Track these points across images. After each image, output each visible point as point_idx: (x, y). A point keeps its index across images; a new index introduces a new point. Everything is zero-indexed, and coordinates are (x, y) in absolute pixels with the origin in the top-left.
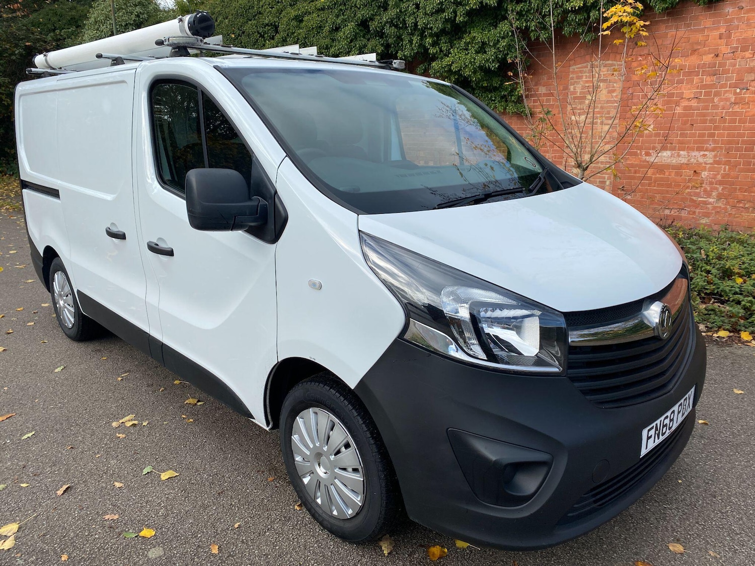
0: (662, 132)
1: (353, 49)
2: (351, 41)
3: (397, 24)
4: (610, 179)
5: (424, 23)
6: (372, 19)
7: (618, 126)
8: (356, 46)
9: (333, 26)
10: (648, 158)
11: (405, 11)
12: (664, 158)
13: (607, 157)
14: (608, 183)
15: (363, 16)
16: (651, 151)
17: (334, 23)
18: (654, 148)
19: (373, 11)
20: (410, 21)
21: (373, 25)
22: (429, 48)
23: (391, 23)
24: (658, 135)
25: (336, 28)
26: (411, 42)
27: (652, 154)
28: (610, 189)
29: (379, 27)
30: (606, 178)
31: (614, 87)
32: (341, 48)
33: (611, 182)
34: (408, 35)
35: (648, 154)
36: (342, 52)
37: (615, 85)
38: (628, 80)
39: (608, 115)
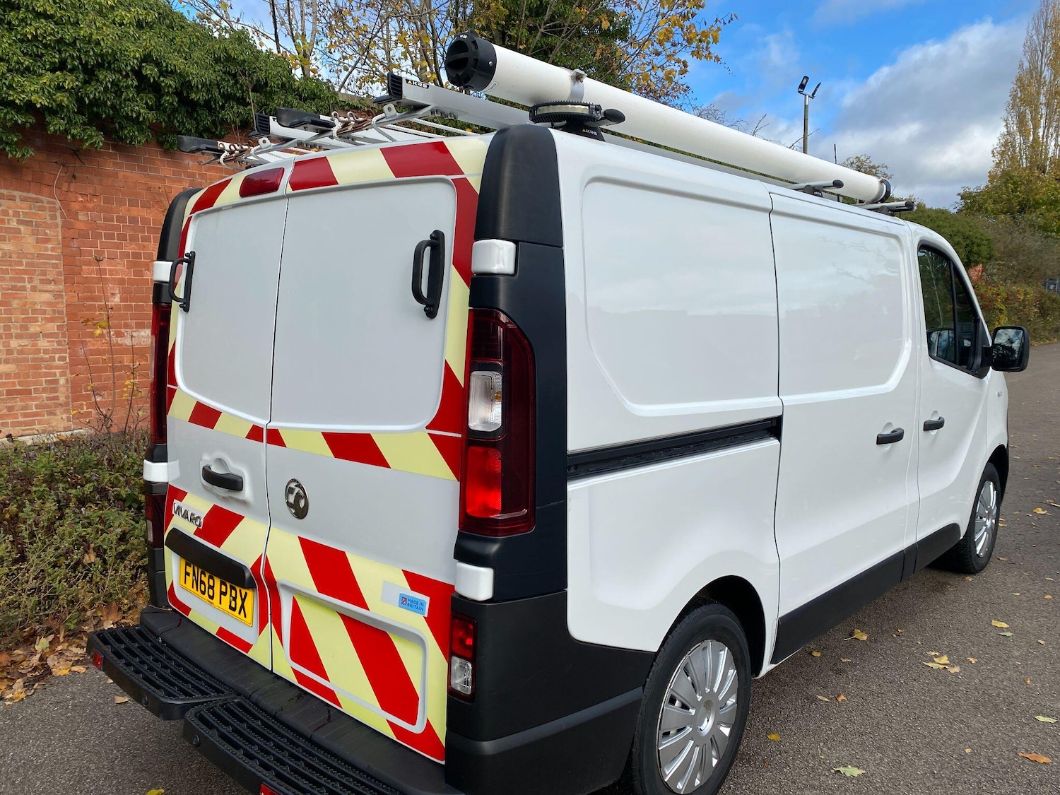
0: (133, 304)
4: (65, 375)
7: (64, 294)
10: (120, 340)
12: (143, 339)
13: (53, 341)
14: (62, 381)
16: (123, 330)
18: (127, 326)
24: (128, 308)
27: (125, 334)
28: (67, 390)
30: (58, 374)
31: (46, 234)
33: (67, 380)
35: (119, 335)
37: (48, 231)
38: (67, 226)
39: (43, 278)
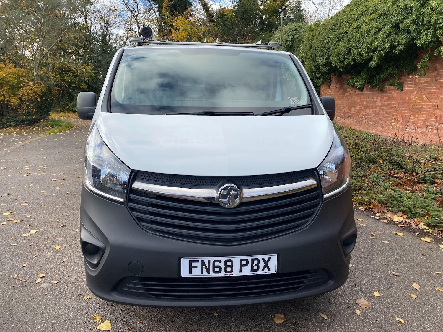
1: (387, 42)
2: (387, 37)
3: (418, 23)
5: (435, 20)
6: (402, 22)
8: (389, 41)
9: (377, 30)
11: (424, 13)
15: (395, 20)
17: (377, 27)
19: (403, 17)
20: (426, 19)
21: (402, 26)
22: (440, 37)
23: (414, 22)
25: (379, 30)
26: (426, 34)
29: (406, 27)
32: (379, 43)
34: (426, 30)
36: (379, 45)
